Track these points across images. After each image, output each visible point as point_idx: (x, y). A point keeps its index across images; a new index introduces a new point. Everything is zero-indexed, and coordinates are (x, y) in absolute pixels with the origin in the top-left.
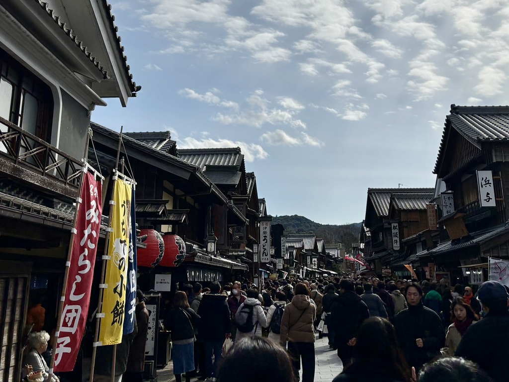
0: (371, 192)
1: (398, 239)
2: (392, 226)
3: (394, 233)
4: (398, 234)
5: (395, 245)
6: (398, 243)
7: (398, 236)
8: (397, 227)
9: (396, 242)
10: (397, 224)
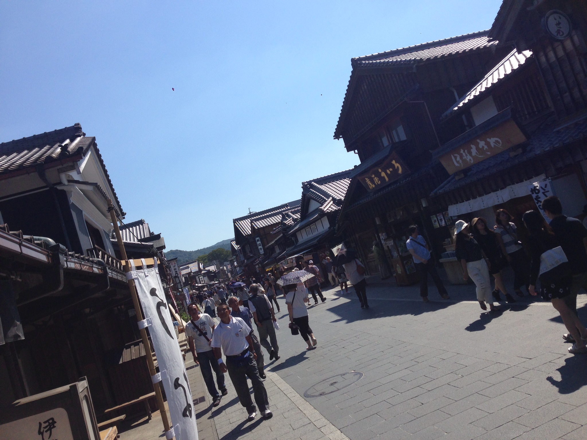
0: (235, 221)
1: (261, 247)
2: (256, 240)
3: (258, 244)
4: (261, 244)
5: (260, 251)
6: (262, 250)
7: (261, 245)
8: (260, 240)
9: (261, 249)
10: (259, 238)
